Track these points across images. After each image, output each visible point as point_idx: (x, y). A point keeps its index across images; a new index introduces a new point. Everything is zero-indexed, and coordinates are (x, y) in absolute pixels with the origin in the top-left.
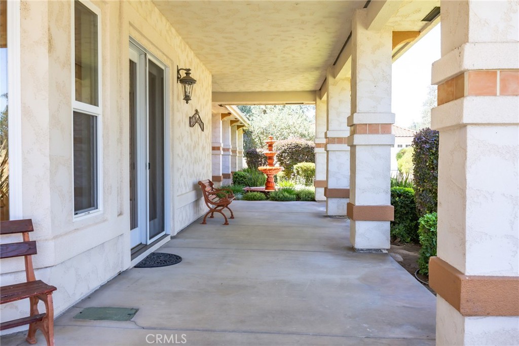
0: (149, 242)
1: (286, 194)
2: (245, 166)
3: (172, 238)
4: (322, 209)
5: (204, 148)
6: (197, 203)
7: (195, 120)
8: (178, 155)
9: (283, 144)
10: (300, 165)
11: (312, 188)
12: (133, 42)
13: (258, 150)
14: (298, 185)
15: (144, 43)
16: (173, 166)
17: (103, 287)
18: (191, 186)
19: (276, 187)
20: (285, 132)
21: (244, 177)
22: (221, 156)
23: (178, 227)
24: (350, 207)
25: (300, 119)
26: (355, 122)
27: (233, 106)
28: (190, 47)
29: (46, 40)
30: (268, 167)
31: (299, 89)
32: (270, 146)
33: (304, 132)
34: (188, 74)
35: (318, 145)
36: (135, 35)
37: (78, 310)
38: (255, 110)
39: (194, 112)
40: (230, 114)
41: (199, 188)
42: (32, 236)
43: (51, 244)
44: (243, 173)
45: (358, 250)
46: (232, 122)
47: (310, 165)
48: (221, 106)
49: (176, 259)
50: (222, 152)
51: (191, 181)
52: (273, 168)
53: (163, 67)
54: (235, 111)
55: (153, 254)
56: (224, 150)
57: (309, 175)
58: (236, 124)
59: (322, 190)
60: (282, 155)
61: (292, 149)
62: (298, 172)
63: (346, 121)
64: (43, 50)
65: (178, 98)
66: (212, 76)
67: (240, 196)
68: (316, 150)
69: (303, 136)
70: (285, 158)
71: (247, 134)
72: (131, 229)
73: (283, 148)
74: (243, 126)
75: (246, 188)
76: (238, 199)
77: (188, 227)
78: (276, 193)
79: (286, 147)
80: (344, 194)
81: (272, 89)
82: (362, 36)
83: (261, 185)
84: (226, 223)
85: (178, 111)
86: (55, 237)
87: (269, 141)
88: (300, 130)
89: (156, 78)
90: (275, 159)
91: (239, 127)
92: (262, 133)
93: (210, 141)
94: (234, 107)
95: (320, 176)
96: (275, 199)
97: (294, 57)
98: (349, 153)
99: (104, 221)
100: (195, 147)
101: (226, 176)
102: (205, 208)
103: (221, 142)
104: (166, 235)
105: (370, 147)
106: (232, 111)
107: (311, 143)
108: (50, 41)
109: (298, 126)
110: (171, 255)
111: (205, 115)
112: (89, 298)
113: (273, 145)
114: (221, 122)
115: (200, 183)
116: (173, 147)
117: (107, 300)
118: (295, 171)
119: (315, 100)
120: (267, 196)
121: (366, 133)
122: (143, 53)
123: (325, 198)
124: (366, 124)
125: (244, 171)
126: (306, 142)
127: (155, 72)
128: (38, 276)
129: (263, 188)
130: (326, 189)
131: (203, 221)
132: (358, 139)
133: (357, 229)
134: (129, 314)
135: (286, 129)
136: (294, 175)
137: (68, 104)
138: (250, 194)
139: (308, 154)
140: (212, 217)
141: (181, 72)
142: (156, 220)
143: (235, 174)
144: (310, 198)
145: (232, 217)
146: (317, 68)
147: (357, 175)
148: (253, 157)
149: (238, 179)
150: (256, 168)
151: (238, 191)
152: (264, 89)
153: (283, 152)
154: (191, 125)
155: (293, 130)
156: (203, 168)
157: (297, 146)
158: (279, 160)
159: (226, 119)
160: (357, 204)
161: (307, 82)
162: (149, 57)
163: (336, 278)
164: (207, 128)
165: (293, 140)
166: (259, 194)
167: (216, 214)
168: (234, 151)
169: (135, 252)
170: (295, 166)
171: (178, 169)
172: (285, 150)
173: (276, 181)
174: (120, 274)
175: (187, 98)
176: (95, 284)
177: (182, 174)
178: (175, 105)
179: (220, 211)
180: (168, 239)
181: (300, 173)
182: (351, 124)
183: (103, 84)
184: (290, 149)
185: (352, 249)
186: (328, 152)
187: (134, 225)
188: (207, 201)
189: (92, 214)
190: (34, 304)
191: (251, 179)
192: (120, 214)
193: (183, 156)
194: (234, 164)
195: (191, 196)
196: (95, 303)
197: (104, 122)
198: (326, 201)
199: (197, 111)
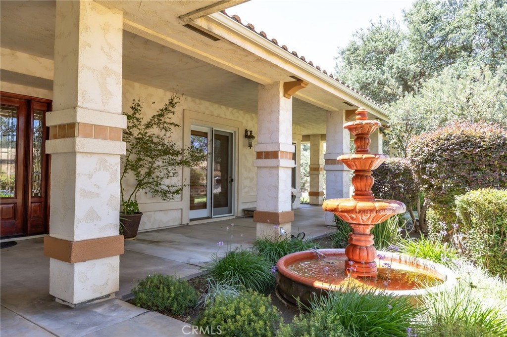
10: (475, 195)
60: (424, 168)
61: (452, 151)
62: (467, 215)
73: (426, 149)
79: (435, 147)
153: (426, 161)
157: (466, 142)
170: (459, 200)
172: (432, 155)
181: (474, 219)
184: (445, 151)
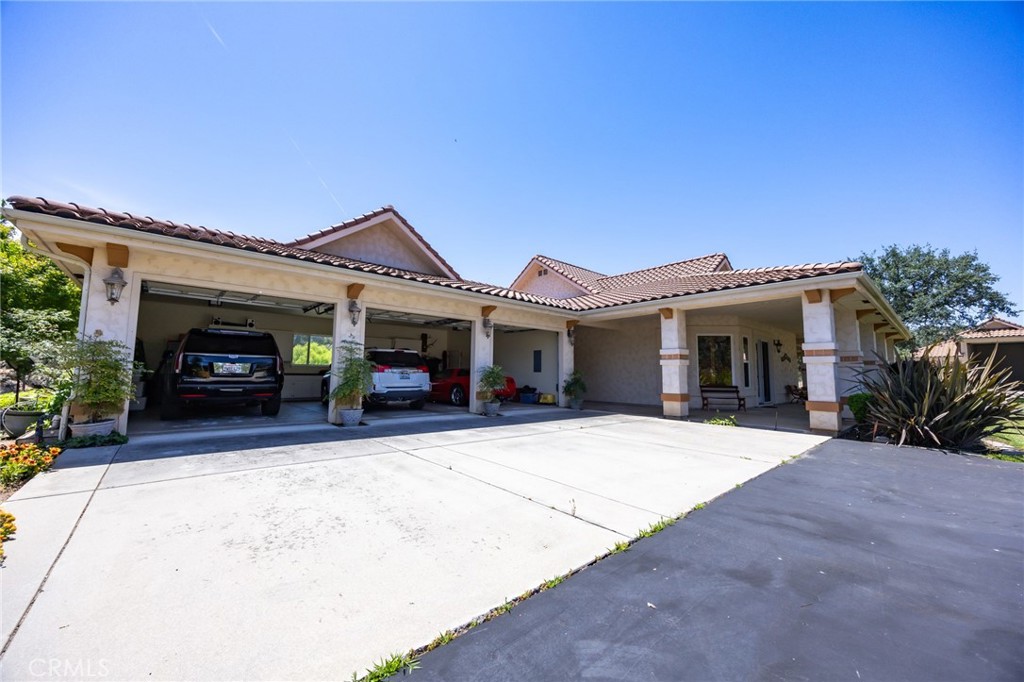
5: (791, 370)
7: (785, 358)
23: (775, 400)
34: (778, 342)
39: (784, 355)
41: (788, 388)
51: (783, 385)
53: (768, 342)
65: (775, 351)
85: (775, 356)
89: (765, 346)
99: (751, 390)
100: (785, 370)
104: (771, 403)
115: (788, 386)
127: (765, 344)
141: (776, 342)
142: (767, 396)
156: (791, 380)
171: (776, 379)
175: (779, 351)
177: (778, 381)
178: (774, 354)
187: (760, 396)
188: (792, 394)
189: (748, 387)
192: (755, 390)
193: (777, 374)
195: (784, 391)
199: (786, 354)
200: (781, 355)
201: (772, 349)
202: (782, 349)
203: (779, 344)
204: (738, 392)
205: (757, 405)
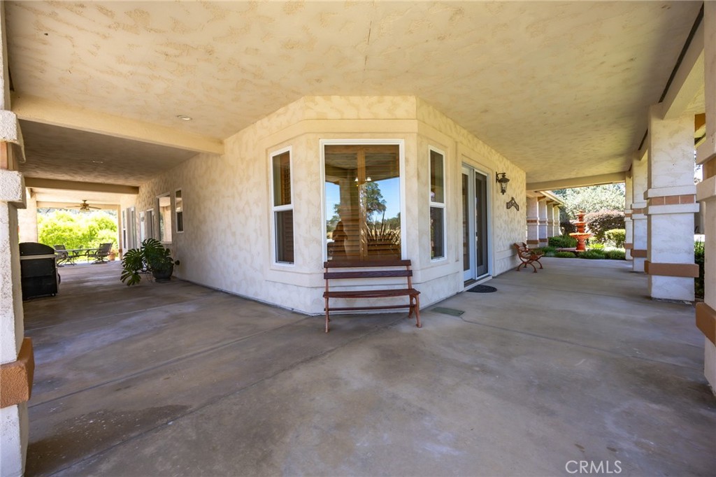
0: (477, 278)
1: (595, 254)
2: (561, 233)
3: (493, 277)
4: (631, 266)
5: (519, 222)
6: (513, 257)
7: (511, 204)
8: (498, 227)
9: (594, 215)
10: (610, 231)
11: (623, 250)
12: (464, 164)
13: (571, 221)
14: (609, 247)
15: (472, 163)
16: (493, 234)
17: (447, 299)
18: (508, 246)
19: (587, 249)
20: (598, 207)
21: (558, 241)
22: (538, 227)
23: (497, 272)
24: (647, 264)
25: (614, 195)
26: (649, 196)
27: (547, 191)
28: (507, 158)
29: (416, 174)
30: (578, 234)
31: (606, 172)
32: (581, 218)
33: (617, 205)
34: (504, 176)
35: (627, 215)
36: (466, 160)
37: (433, 308)
38: (569, 191)
39: (510, 199)
40: (545, 197)
41: (515, 248)
42: (411, 268)
43: (419, 273)
44: (557, 239)
45: (655, 299)
46: (548, 202)
47: (622, 231)
48: (536, 192)
49: (493, 290)
50: (539, 224)
51: (508, 243)
52: (583, 234)
53: (486, 175)
54: (549, 194)
55: (479, 285)
56: (540, 222)
57: (620, 240)
58: (551, 204)
59: (629, 251)
60: (593, 224)
61: (603, 219)
62: (609, 237)
63: (643, 196)
64: (415, 180)
65: (497, 192)
66: (527, 174)
67: (553, 254)
68: (626, 219)
69: (615, 208)
70: (596, 226)
71: (563, 209)
72: (464, 270)
73: (594, 219)
74: (559, 204)
75: (558, 249)
76: (551, 256)
77: (506, 272)
78: (585, 253)
79: (597, 218)
80: (643, 254)
81: (579, 176)
82: (657, 126)
83: (573, 246)
84: (535, 271)
85: (497, 200)
86: (422, 269)
87: (580, 214)
88: (613, 204)
89: (481, 182)
90: (587, 228)
91: (554, 205)
92: (575, 209)
93: (525, 216)
94: (549, 192)
95: (629, 240)
96: (583, 257)
97: (594, 150)
98: (646, 221)
99: (448, 263)
100: (511, 222)
101: (542, 240)
102: (519, 261)
103: (538, 216)
104: (489, 276)
105: (668, 216)
106: (546, 195)
107: (622, 214)
108: (418, 175)
109: (610, 202)
110: (490, 287)
111: (521, 199)
112: (440, 303)
113: (584, 217)
114: (538, 203)
115: (515, 244)
116: (493, 222)
117: (449, 305)
118: (606, 236)
119: (625, 179)
120: (577, 255)
121: (663, 204)
122: (472, 169)
123: (631, 258)
124: (663, 197)
125: (561, 236)
126: (618, 213)
127: (481, 178)
128: (413, 287)
129: (574, 249)
130: (632, 250)
131: (518, 269)
132: (652, 210)
133: (653, 282)
134: (459, 313)
135: (598, 203)
136: (605, 239)
137: (428, 204)
138: (561, 253)
139: (619, 222)
140: (525, 267)
141: (499, 176)
142: (482, 266)
143: (550, 239)
144: (621, 257)
145: (541, 268)
146: (621, 155)
147: (652, 239)
148: (567, 226)
149: (553, 242)
150: (568, 234)
151: (550, 251)
152: (573, 177)
153: (594, 222)
154: (508, 207)
155: (605, 204)
156: (519, 235)
157: (609, 216)
158: (591, 228)
159: (542, 200)
160: (653, 261)
161: (615, 166)
162: (476, 170)
163: (622, 316)
164: (522, 208)
165: (604, 212)
166: (569, 253)
167: (528, 265)
168: (550, 223)
169: (466, 283)
170: (606, 233)
171: (498, 236)
172: (596, 220)
173: (588, 243)
174: (458, 294)
175: (503, 191)
176: (443, 296)
177: (501, 239)
178: (495, 197)
179: (530, 263)
180: (490, 278)
181: (612, 237)
182: (646, 197)
183: (447, 191)
184: (601, 219)
185: (650, 298)
186: (633, 220)
187: (466, 267)
188: (520, 256)
189: (441, 259)
190: (411, 299)
191: (564, 243)
192: (457, 261)
193: (501, 227)
194: (550, 232)
195: (509, 253)
196: (442, 306)
197: (447, 211)
198: (633, 260)
199: (513, 199)
200: (506, 198)
201: (493, 187)
202: (508, 187)
203: (503, 180)
204: (409, 274)
205: (462, 288)
